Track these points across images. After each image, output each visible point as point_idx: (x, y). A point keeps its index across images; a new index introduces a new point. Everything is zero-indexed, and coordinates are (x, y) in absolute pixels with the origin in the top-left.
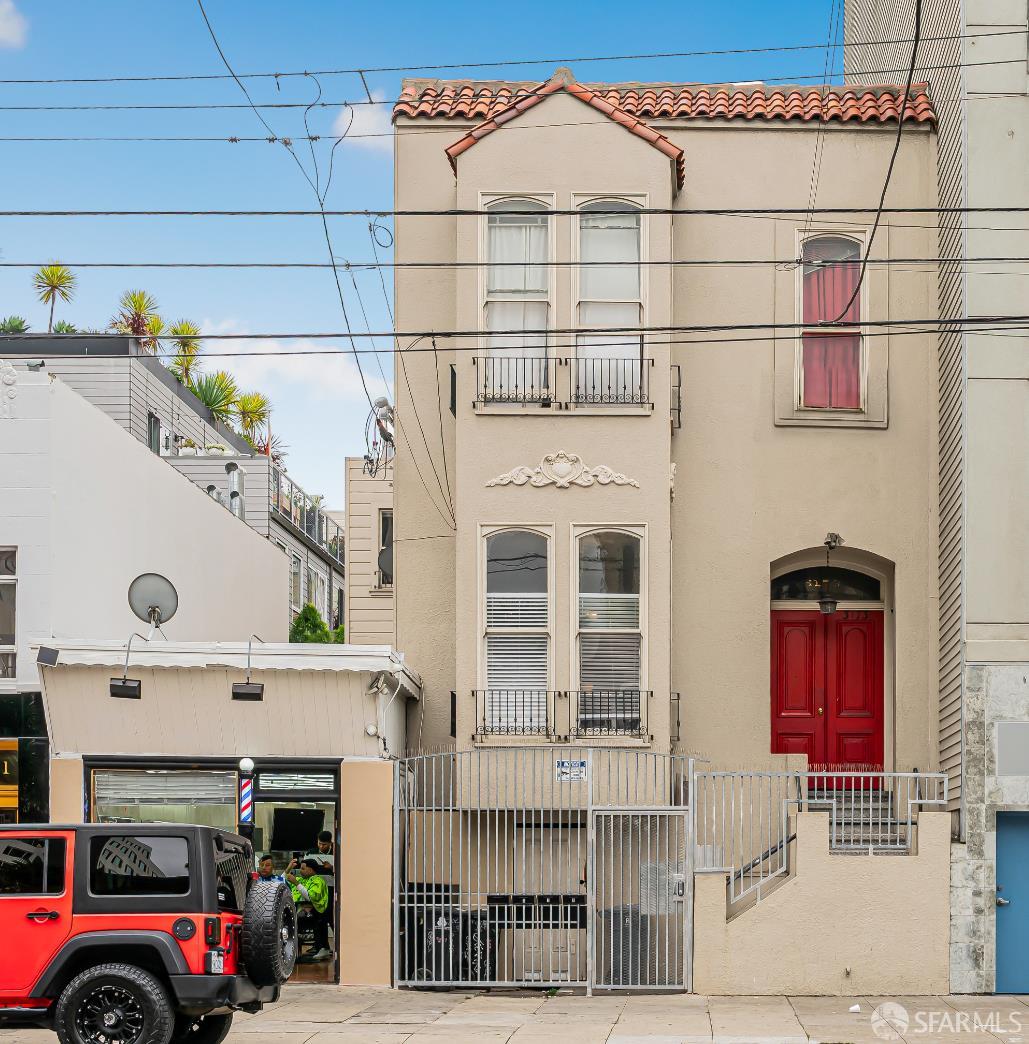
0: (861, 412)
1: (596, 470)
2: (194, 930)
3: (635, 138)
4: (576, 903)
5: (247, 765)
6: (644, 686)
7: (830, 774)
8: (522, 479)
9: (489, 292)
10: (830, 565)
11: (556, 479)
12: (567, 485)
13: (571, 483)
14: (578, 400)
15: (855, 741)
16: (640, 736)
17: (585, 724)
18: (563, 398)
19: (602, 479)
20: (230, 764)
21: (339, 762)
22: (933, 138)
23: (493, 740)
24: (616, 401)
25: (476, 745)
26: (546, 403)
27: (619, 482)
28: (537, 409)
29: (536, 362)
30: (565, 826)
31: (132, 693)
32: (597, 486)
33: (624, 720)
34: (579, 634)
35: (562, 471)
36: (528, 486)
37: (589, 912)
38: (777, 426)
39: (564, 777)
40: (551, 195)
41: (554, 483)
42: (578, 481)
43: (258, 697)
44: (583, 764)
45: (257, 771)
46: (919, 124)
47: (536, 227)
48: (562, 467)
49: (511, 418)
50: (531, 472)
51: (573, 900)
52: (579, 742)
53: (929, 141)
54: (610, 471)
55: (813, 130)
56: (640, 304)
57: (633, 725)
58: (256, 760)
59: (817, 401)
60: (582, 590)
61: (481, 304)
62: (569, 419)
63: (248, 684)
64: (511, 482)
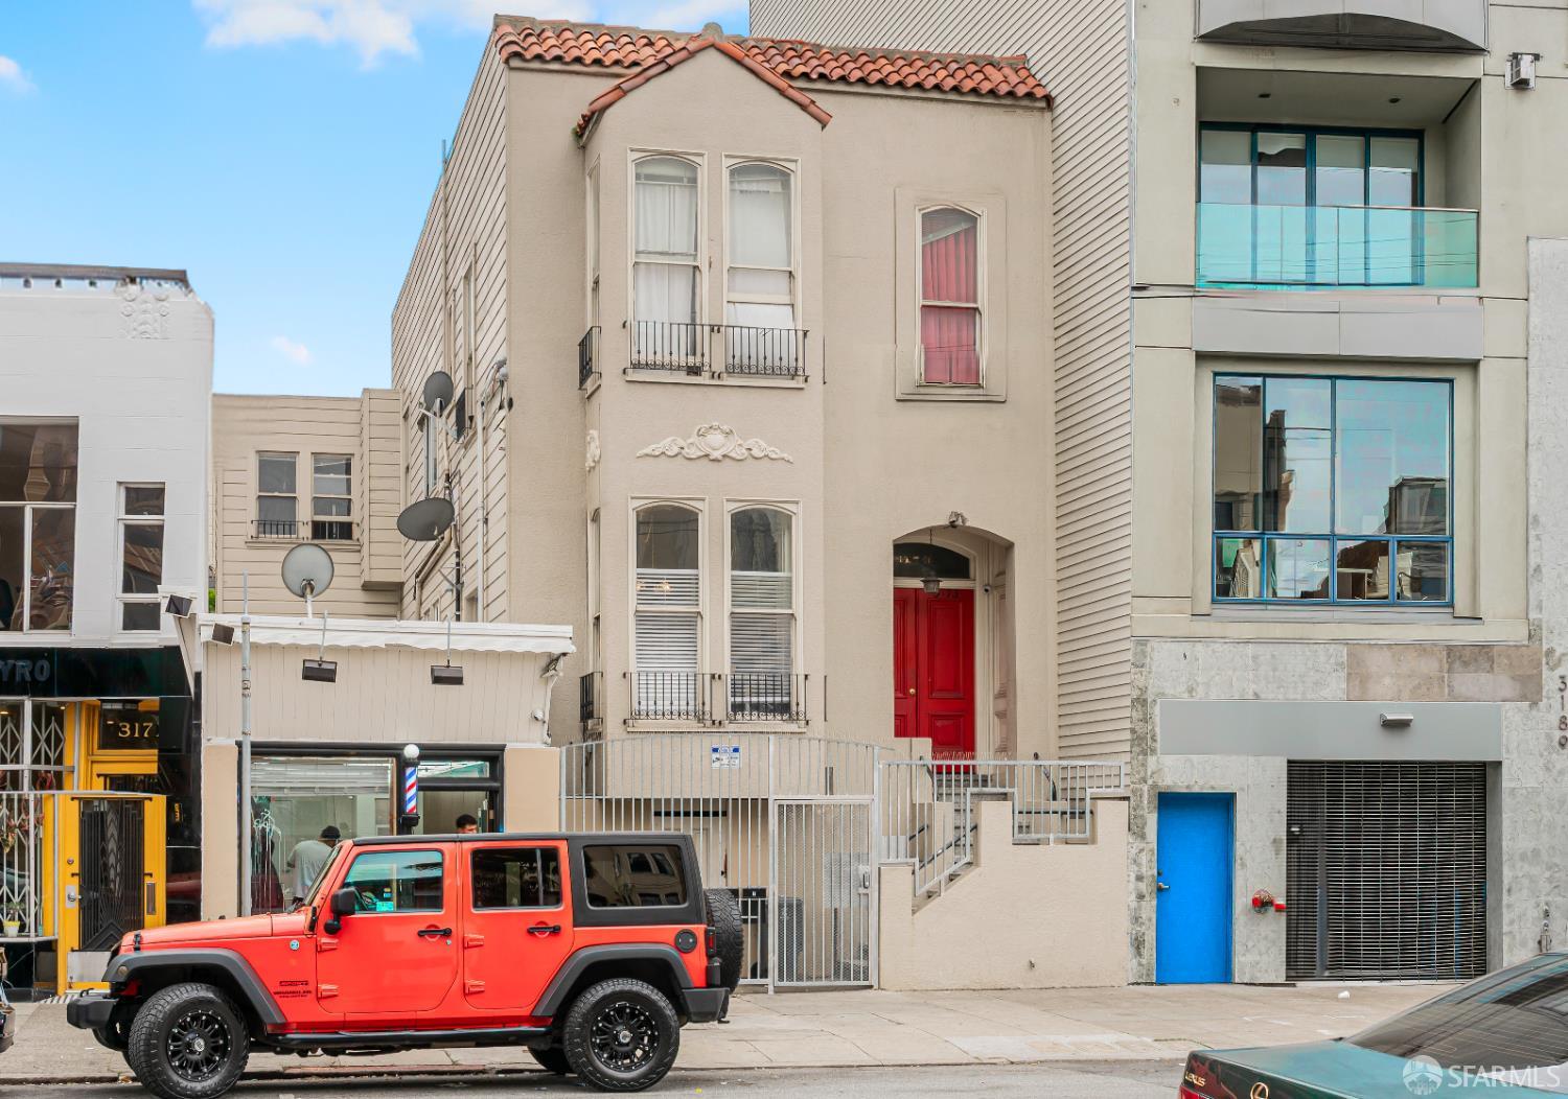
0: (980, 386)
1: (750, 443)
2: (695, 942)
3: (786, 101)
4: (757, 896)
5: (411, 751)
6: (799, 668)
7: (949, 762)
8: (676, 450)
9: (637, 252)
10: (934, 543)
11: (709, 451)
12: (720, 458)
13: (724, 456)
14: (731, 370)
15: (946, 722)
16: (791, 719)
17: (738, 708)
18: (718, 367)
19: (756, 452)
20: (392, 751)
21: (502, 748)
22: (1048, 116)
23: (643, 725)
24: (774, 372)
25: (629, 729)
26: (694, 371)
27: (774, 456)
28: (682, 377)
29: (683, 328)
30: (706, 814)
31: (326, 675)
32: (750, 460)
33: (773, 704)
34: (732, 613)
35: (716, 443)
36: (680, 457)
37: (770, 907)
38: (898, 400)
39: (717, 764)
40: (702, 155)
41: (707, 456)
42: (733, 455)
43: (458, 681)
44: (736, 750)
45: (422, 757)
46: (1036, 99)
47: (680, 186)
48: (716, 439)
50: (684, 444)
51: (754, 894)
52: (732, 727)
53: (1043, 117)
54: (764, 445)
55: (932, 100)
56: (790, 272)
57: (784, 709)
58: (421, 747)
59: (936, 377)
60: (733, 569)
61: (630, 265)
62: (721, 389)
63: (448, 667)
64: (663, 453)
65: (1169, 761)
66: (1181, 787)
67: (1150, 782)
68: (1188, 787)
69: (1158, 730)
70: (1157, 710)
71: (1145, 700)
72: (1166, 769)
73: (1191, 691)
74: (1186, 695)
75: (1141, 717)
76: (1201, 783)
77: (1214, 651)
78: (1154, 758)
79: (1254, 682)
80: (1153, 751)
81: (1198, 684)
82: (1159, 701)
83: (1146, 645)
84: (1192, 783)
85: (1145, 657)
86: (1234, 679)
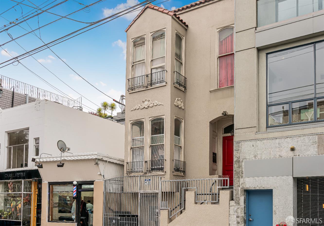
1: (154, 102)
4: (136, 217)
5: (75, 183)
12: (147, 107)
16: (163, 172)
19: (155, 104)
20: (71, 183)
27: (159, 104)
32: (154, 106)
34: (150, 146)
35: (146, 104)
36: (139, 109)
41: (145, 107)
42: (150, 106)
44: (150, 180)
49: (136, 93)
50: (139, 105)
54: (157, 102)
56: (164, 56)
57: (162, 169)
60: (152, 135)
62: (148, 90)
64: (136, 109)
65: (247, 180)
66: (251, 188)
67: (241, 187)
68: (254, 188)
69: (243, 170)
70: (243, 164)
71: (239, 161)
72: (247, 182)
73: (255, 157)
74: (253, 158)
75: (238, 166)
76: (259, 186)
77: (263, 143)
78: (242, 179)
79: (279, 152)
80: (242, 177)
81: (258, 154)
82: (244, 161)
83: (239, 143)
84: (256, 186)
85: (239, 147)
86: (271, 151)
